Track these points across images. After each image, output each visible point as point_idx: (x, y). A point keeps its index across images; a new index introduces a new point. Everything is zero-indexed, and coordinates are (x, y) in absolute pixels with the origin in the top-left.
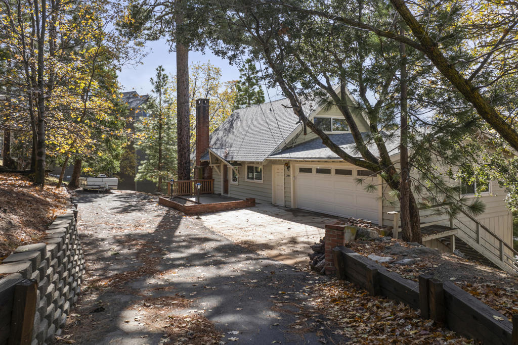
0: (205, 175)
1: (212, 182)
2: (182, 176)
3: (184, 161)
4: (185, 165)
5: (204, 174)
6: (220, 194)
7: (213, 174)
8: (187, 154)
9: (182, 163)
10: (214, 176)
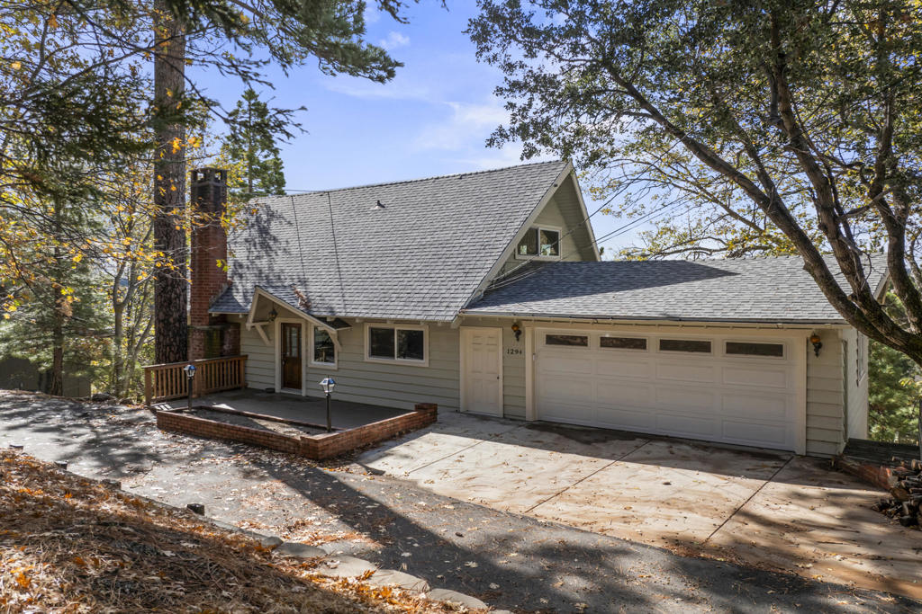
0: (225, 347)
1: (242, 363)
2: (171, 351)
3: (176, 315)
4: (177, 325)
5: (222, 344)
6: (272, 391)
7: (241, 343)
8: (182, 298)
9: (171, 320)
10: (244, 350)
